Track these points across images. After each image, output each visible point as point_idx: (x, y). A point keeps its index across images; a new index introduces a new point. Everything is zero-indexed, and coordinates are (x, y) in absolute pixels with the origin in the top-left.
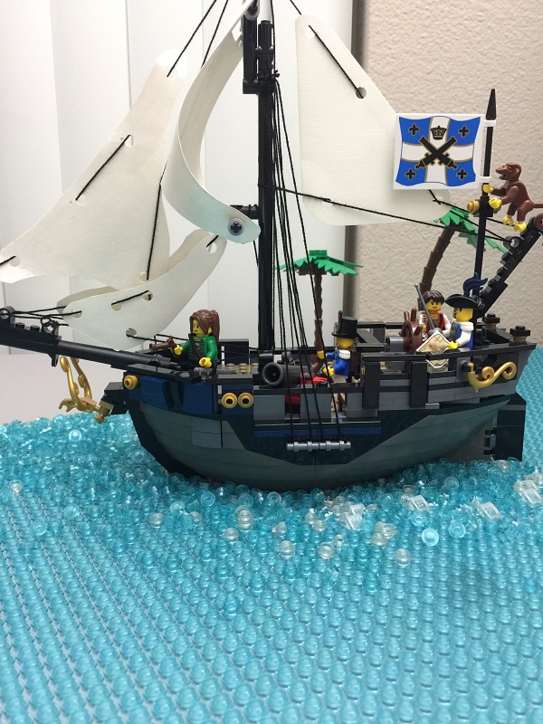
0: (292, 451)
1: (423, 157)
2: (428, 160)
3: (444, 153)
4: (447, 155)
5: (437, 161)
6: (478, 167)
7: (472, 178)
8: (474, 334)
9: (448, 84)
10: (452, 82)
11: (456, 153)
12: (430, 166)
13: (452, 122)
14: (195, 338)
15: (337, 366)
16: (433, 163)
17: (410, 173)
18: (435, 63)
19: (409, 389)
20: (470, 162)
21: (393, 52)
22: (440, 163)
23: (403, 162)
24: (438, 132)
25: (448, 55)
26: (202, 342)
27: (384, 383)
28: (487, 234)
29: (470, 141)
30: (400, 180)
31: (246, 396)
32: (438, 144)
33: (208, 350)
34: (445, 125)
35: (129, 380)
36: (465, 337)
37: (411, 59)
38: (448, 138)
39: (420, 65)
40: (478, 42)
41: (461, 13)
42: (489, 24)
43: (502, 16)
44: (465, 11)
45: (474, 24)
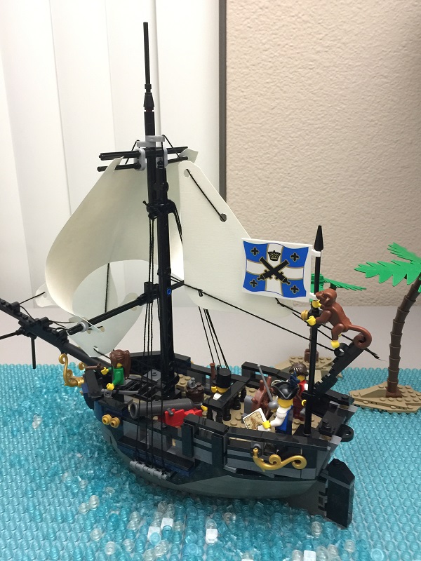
1: (263, 272)
2: (267, 275)
3: (280, 272)
4: (282, 273)
6: (308, 285)
7: (303, 293)
9: (288, 116)
10: (290, 115)
11: (289, 273)
12: (268, 280)
13: (285, 249)
17: (253, 283)
18: (277, 101)
20: (301, 281)
21: (245, 94)
22: (276, 278)
23: (248, 274)
24: (274, 255)
25: (286, 95)
29: (300, 264)
32: (274, 264)
34: (279, 250)
37: (259, 99)
38: (281, 260)
39: (266, 103)
40: (310, 85)
41: (296, 63)
42: (318, 71)
43: (328, 64)
44: (299, 62)
45: (306, 71)
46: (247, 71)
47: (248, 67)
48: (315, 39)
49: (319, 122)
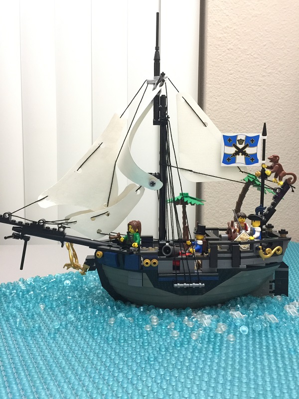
0: (177, 288)
1: (234, 152)
2: (237, 153)
3: (244, 151)
4: (245, 151)
5: (240, 154)
6: (259, 157)
7: (257, 161)
8: (261, 232)
9: (245, 114)
10: (246, 114)
11: (249, 150)
12: (237, 156)
13: (247, 137)
14: (130, 234)
15: (196, 248)
16: (239, 155)
17: (228, 159)
19: (231, 258)
20: (256, 154)
21: (218, 100)
22: (242, 155)
23: (225, 154)
24: (241, 142)
25: (245, 101)
26: (133, 236)
27: (219, 255)
28: (265, 186)
29: (255, 145)
30: (224, 162)
31: (155, 261)
32: (241, 147)
33: (136, 239)
34: (243, 138)
35: (99, 254)
36: (257, 234)
37: (227, 103)
38: (245, 144)
39: (231, 106)
40: (259, 96)
41: (250, 82)
42: (264, 87)
43: (270, 83)
44: (252, 81)
45: (256, 87)
46: (219, 86)
47: (220, 84)
48: (261, 68)
49: (265, 118)
